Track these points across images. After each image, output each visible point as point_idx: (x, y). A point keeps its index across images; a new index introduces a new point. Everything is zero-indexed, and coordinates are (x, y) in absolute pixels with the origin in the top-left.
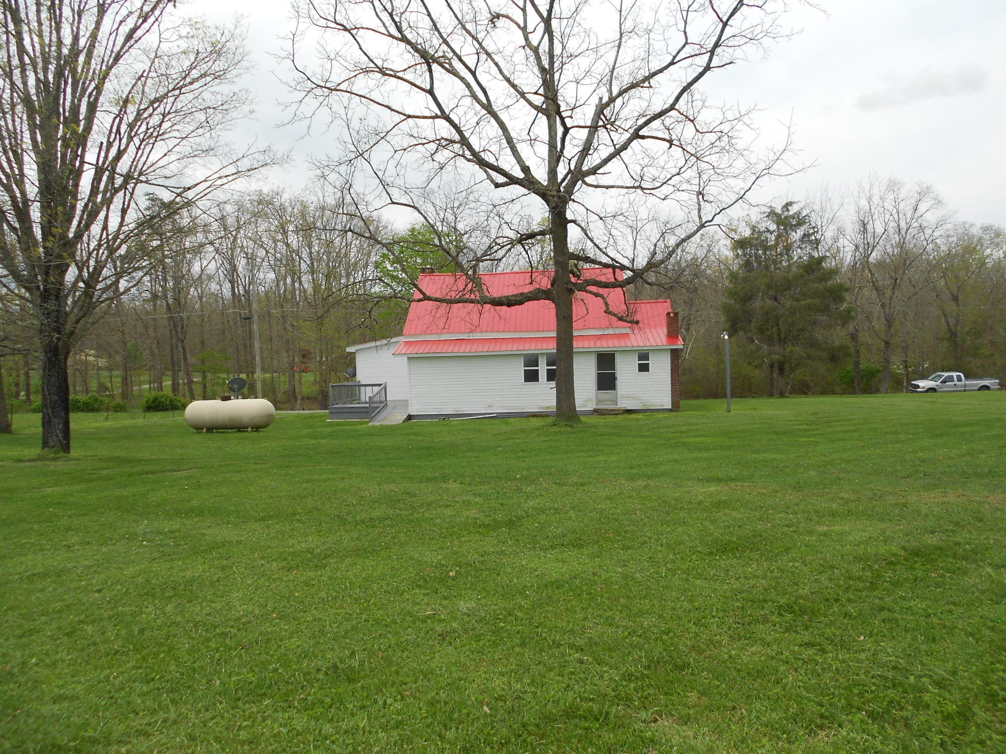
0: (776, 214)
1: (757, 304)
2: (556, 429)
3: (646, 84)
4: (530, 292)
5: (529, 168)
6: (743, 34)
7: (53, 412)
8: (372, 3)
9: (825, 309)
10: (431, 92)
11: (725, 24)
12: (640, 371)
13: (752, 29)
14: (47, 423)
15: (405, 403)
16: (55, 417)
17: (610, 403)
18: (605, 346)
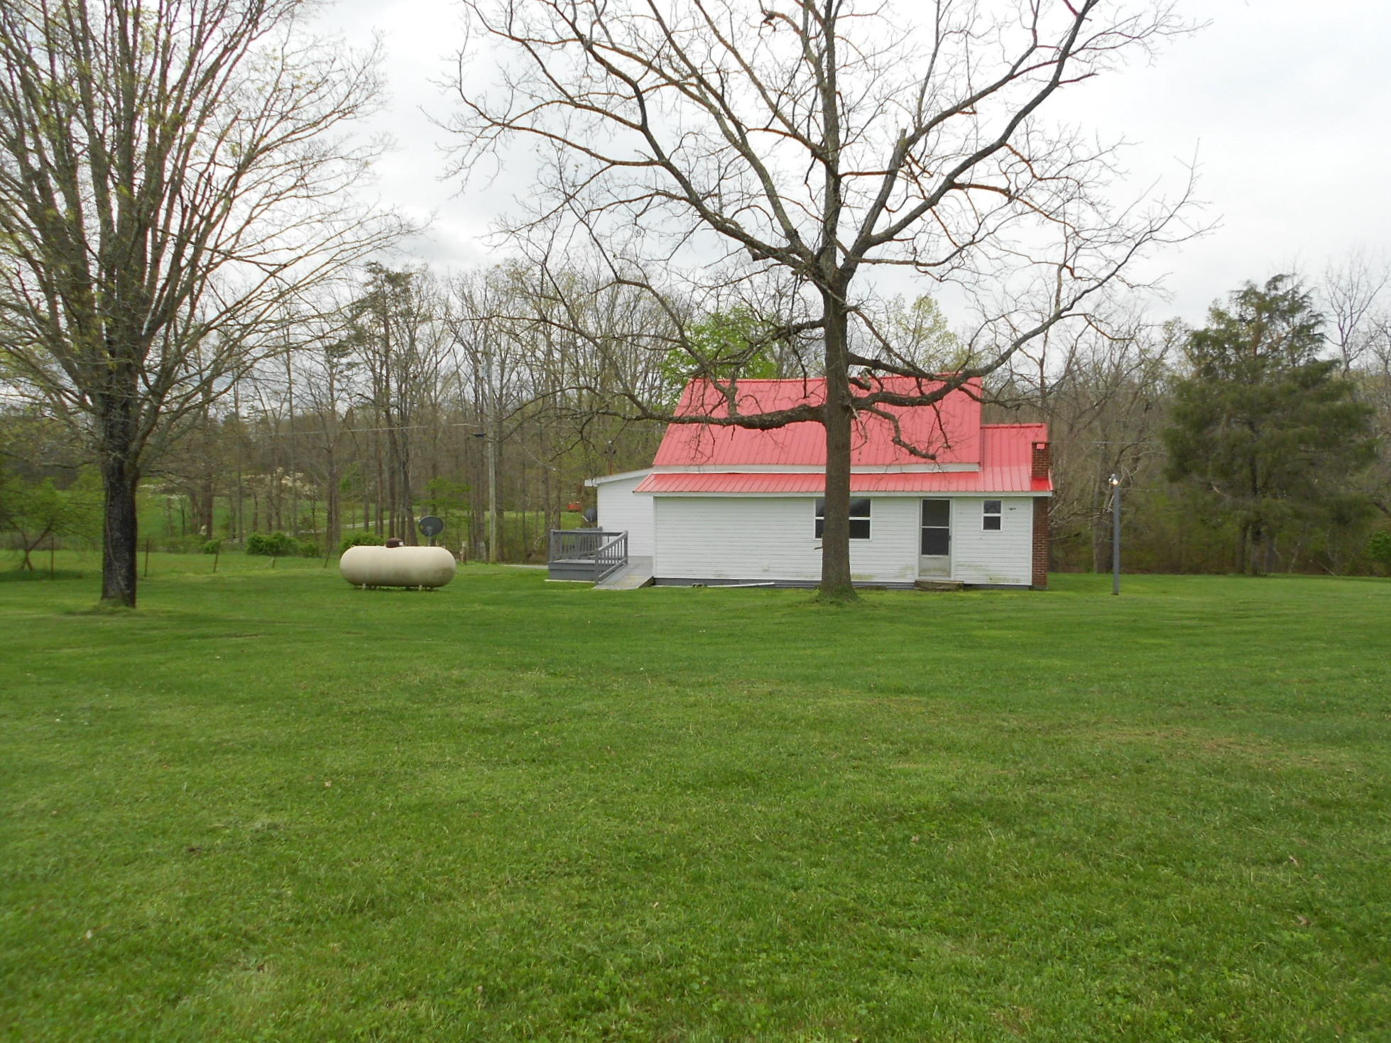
0: (1256, 293)
1: (1219, 432)
2: (816, 607)
3: (968, 109)
4: (792, 410)
5: (796, 232)
6: (1118, 29)
7: (115, 553)
8: (594, 3)
9: (1329, 443)
10: (643, 128)
11: (1081, 17)
12: (985, 528)
13: (1133, 21)
14: (108, 566)
15: (647, 561)
16: (117, 559)
17: (939, 573)
18: (936, 490)
